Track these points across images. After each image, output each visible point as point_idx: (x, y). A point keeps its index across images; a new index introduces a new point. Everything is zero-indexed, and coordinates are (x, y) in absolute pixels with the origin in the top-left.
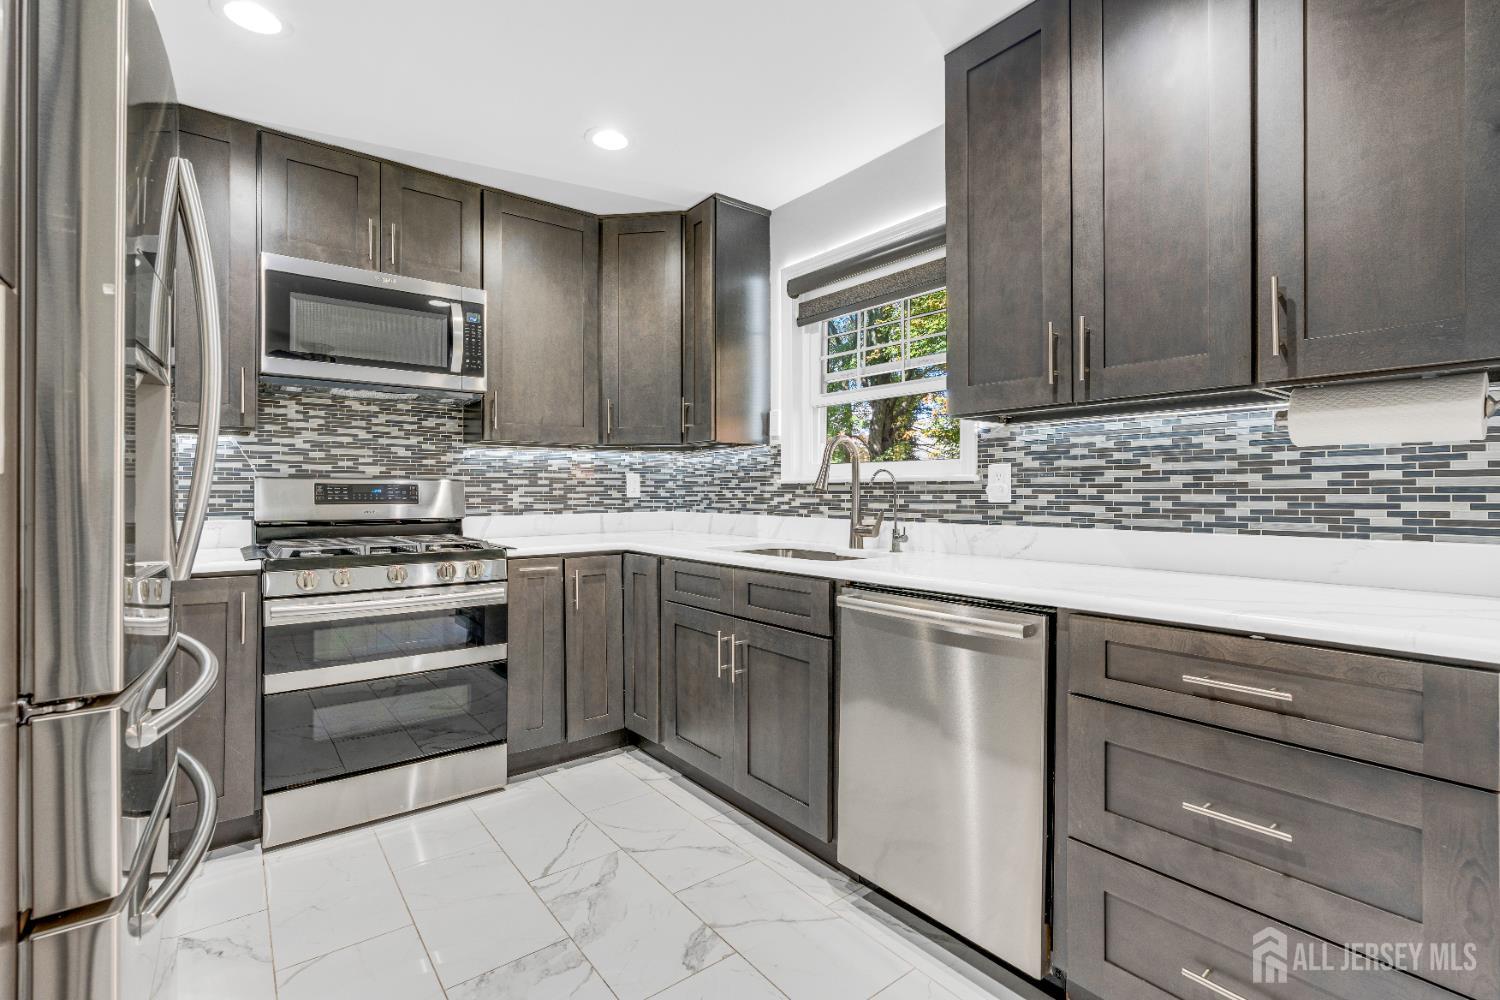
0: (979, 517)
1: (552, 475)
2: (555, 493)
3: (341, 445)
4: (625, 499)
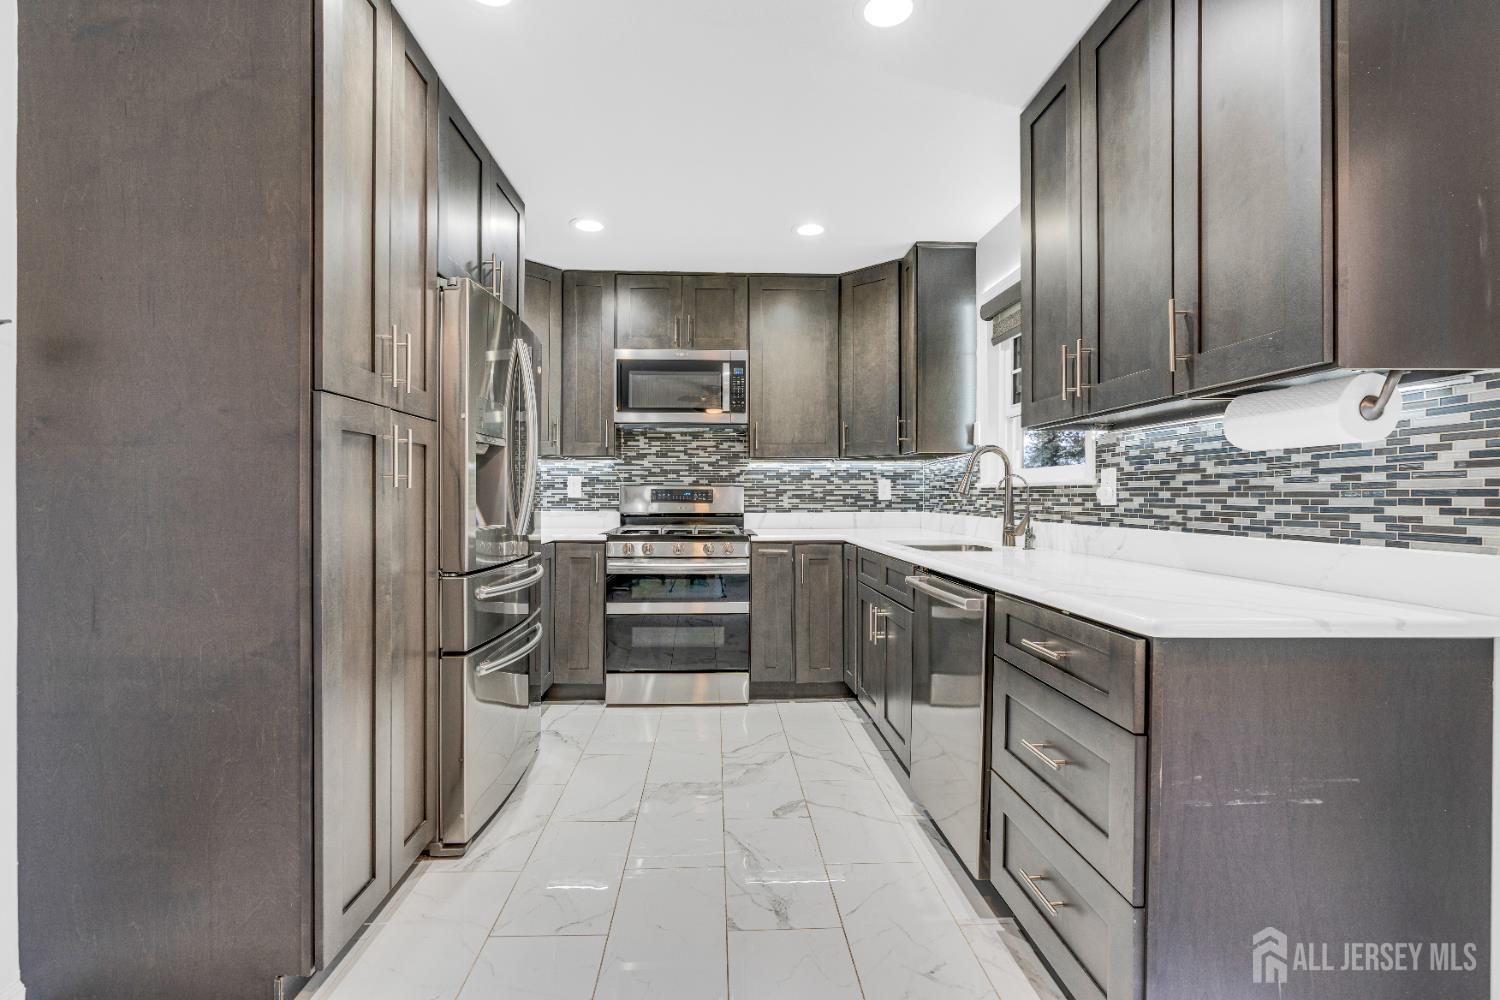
0: (1094, 519)
1: (814, 482)
2: (816, 495)
3: (668, 464)
4: (876, 501)
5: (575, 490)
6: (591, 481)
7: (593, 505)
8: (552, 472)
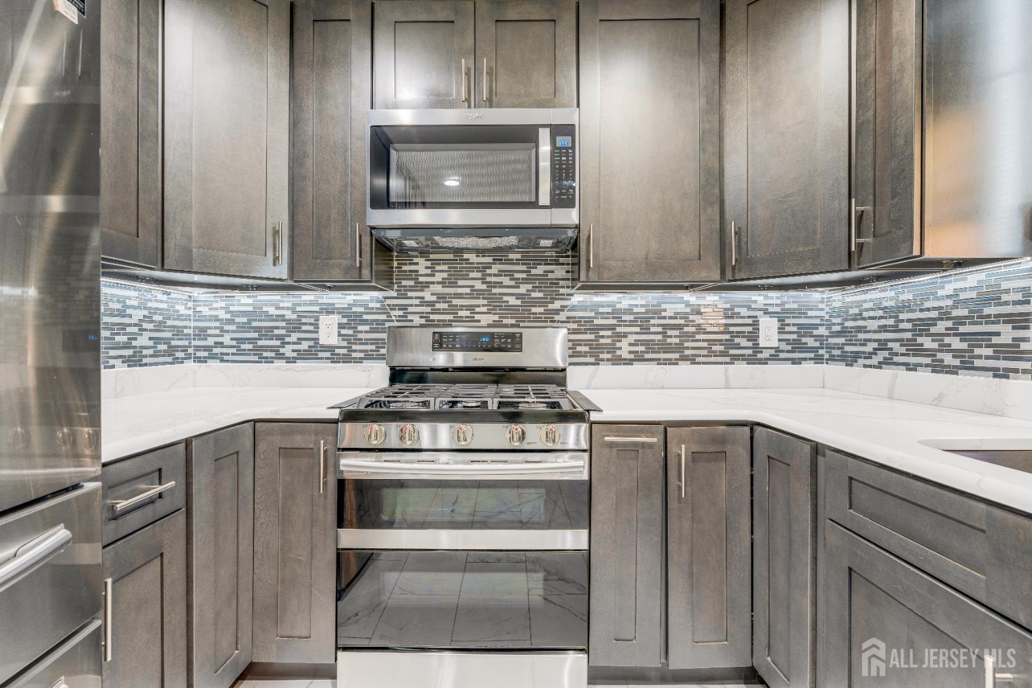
1: (667, 321)
2: (669, 341)
3: (460, 296)
4: (757, 348)
5: (329, 332)
6: (351, 319)
7: (354, 355)
8: (298, 309)
